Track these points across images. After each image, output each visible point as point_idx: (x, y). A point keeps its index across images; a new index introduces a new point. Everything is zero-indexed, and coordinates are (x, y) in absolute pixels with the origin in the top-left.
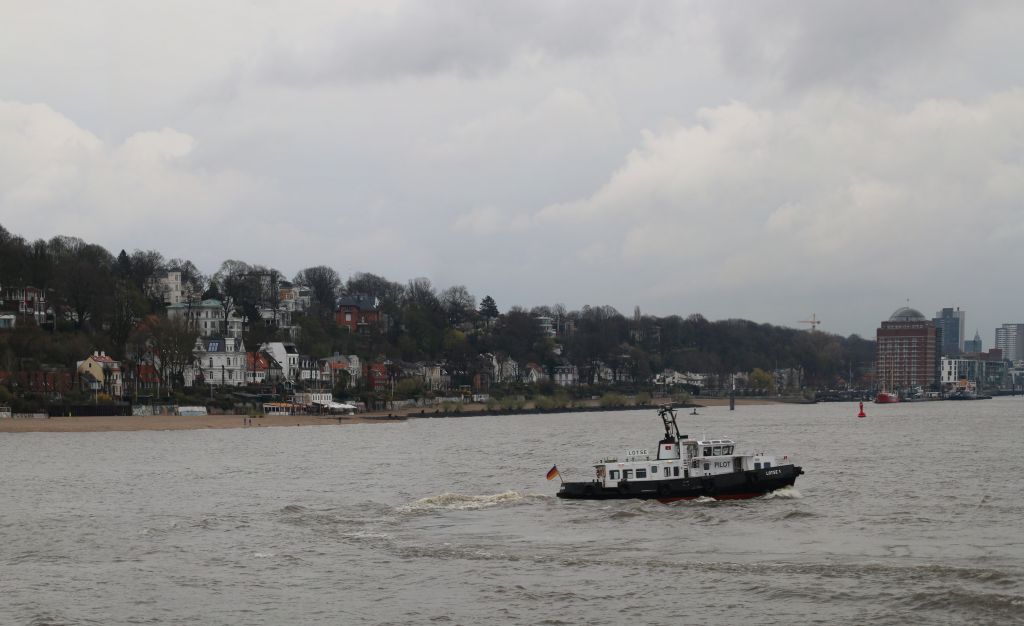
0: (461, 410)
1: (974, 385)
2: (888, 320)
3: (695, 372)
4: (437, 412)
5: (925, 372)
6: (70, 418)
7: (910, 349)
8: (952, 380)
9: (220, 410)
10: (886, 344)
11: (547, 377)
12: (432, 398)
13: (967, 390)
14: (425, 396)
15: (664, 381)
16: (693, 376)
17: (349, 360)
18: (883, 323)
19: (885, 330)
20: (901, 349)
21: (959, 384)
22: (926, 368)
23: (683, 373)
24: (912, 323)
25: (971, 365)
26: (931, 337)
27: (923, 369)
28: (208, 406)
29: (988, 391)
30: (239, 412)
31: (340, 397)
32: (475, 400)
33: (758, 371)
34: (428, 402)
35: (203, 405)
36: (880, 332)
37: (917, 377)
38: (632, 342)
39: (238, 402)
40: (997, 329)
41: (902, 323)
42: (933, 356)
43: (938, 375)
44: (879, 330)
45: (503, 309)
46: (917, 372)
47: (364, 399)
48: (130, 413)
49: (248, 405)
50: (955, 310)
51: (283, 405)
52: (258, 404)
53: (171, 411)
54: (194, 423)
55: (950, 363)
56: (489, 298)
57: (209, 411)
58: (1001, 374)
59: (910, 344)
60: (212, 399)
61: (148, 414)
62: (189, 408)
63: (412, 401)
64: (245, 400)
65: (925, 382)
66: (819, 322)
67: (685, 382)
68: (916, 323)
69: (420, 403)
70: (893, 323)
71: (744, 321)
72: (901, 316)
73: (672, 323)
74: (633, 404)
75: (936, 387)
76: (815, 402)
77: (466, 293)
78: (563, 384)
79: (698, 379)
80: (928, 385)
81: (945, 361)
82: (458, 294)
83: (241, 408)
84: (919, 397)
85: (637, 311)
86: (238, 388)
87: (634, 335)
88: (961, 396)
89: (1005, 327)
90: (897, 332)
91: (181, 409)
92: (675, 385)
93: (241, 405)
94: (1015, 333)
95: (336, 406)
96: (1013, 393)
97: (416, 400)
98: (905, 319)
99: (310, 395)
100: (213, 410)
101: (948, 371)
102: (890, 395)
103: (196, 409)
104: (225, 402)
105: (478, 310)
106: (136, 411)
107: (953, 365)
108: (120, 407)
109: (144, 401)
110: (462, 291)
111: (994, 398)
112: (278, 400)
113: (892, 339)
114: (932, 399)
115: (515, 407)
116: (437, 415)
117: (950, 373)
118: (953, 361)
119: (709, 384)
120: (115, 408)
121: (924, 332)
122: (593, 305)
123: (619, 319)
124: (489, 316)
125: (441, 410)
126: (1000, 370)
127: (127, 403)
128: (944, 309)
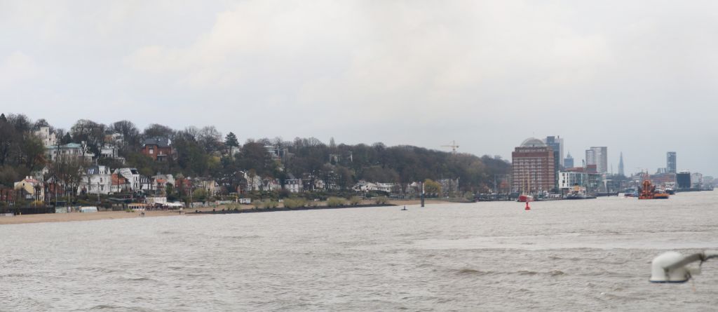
0: (239, 209)
1: (584, 189)
2: (519, 146)
3: (382, 182)
4: (223, 210)
5: (548, 181)
6: (20, 215)
7: (536, 166)
8: (565, 186)
9: (104, 209)
10: (519, 163)
11: (280, 187)
12: (214, 201)
13: (579, 193)
14: (209, 200)
15: (360, 188)
16: (381, 185)
17: (167, 178)
18: (516, 148)
19: (517, 153)
20: (530, 166)
21: (573, 189)
22: (548, 178)
23: (374, 183)
24: (537, 148)
25: (578, 176)
26: (551, 157)
27: (546, 180)
28: (98, 206)
29: (593, 194)
30: (115, 209)
31: (170, 199)
32: (241, 202)
33: (428, 181)
34: (211, 204)
35: (95, 206)
36: (514, 155)
37: (542, 184)
38: (333, 162)
39: (114, 203)
40: (587, 151)
41: (530, 148)
42: (553, 170)
43: (556, 182)
44: (513, 153)
45: (242, 142)
46: (542, 181)
47: (184, 201)
48: (54, 212)
49: (120, 205)
50: (556, 137)
51: (141, 205)
52: (125, 204)
53: (77, 209)
54: (89, 217)
55: (564, 175)
56: (231, 134)
57: (98, 209)
58: (597, 182)
59: (536, 162)
60: (100, 203)
61: (64, 212)
62: (87, 208)
63: (201, 203)
64: (118, 202)
65: (548, 188)
66: (457, 147)
67: (376, 189)
68: (540, 148)
69: (206, 204)
70: (524, 148)
71: (411, 147)
72: (528, 143)
73: (360, 149)
74: (349, 204)
75: (556, 191)
76: (474, 201)
77: (215, 131)
78: (292, 191)
79: (386, 187)
80: (550, 189)
81: (560, 174)
82: (209, 132)
83: (116, 207)
84: (546, 198)
85: (332, 141)
86: (109, 196)
87: (333, 158)
88: (576, 197)
89: (593, 149)
90: (526, 155)
91: (83, 208)
92: (370, 191)
93: (116, 205)
94: (600, 154)
95: (171, 205)
96: (609, 195)
97: (204, 203)
98: (531, 146)
99: (154, 198)
100: (100, 208)
101: (563, 180)
102: (528, 196)
103: (91, 208)
104: (106, 203)
105: (224, 141)
106: (57, 210)
107: (566, 176)
108: (49, 208)
109: (61, 205)
110: (212, 129)
111: (598, 198)
112: (135, 202)
113: (524, 159)
114: (557, 199)
115: (271, 207)
116: (223, 212)
117: (564, 182)
118: (566, 173)
119: (395, 191)
120: (47, 208)
121: (546, 154)
122: (302, 137)
123: (322, 146)
124: (231, 146)
125: (226, 209)
126: (597, 179)
127: (52, 206)
128: (548, 137)
